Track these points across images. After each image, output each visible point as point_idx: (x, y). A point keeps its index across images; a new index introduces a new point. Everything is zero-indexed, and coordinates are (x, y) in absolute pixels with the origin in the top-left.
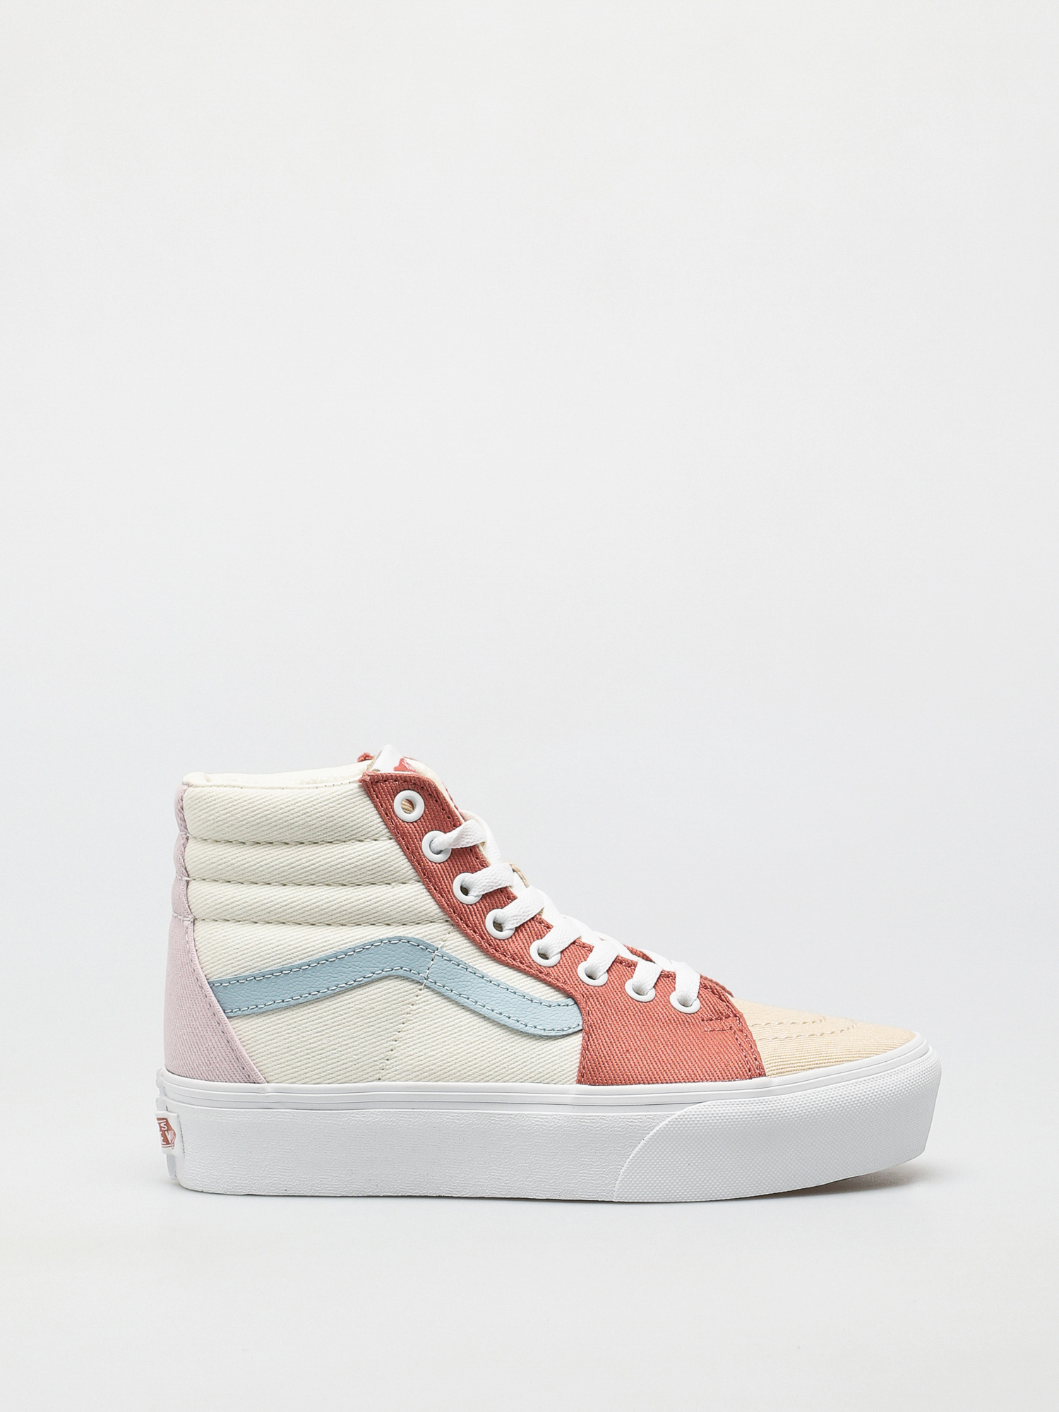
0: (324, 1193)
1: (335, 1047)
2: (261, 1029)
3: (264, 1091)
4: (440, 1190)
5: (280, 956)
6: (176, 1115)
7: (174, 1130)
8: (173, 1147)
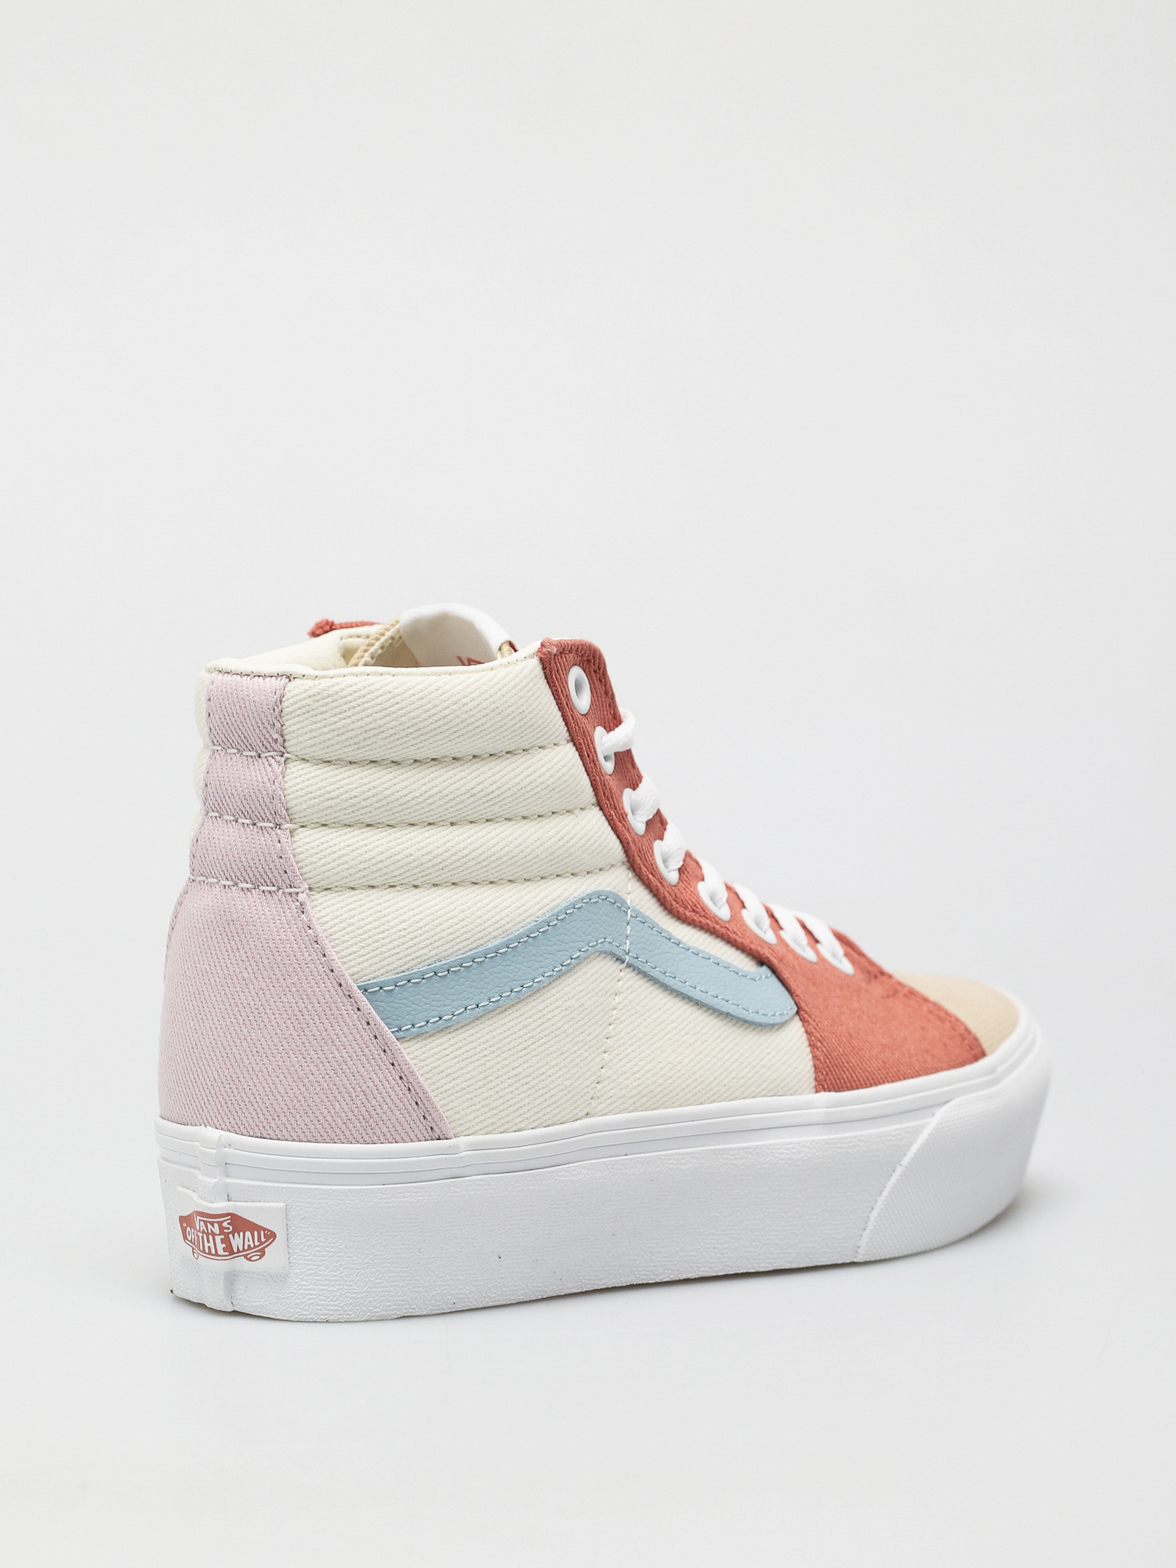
0: (499, 1300)
1: (543, 1070)
2: (446, 1052)
3: (455, 1150)
4: (635, 1276)
5: (467, 936)
6: (282, 1205)
7: (269, 1230)
8: (258, 1257)
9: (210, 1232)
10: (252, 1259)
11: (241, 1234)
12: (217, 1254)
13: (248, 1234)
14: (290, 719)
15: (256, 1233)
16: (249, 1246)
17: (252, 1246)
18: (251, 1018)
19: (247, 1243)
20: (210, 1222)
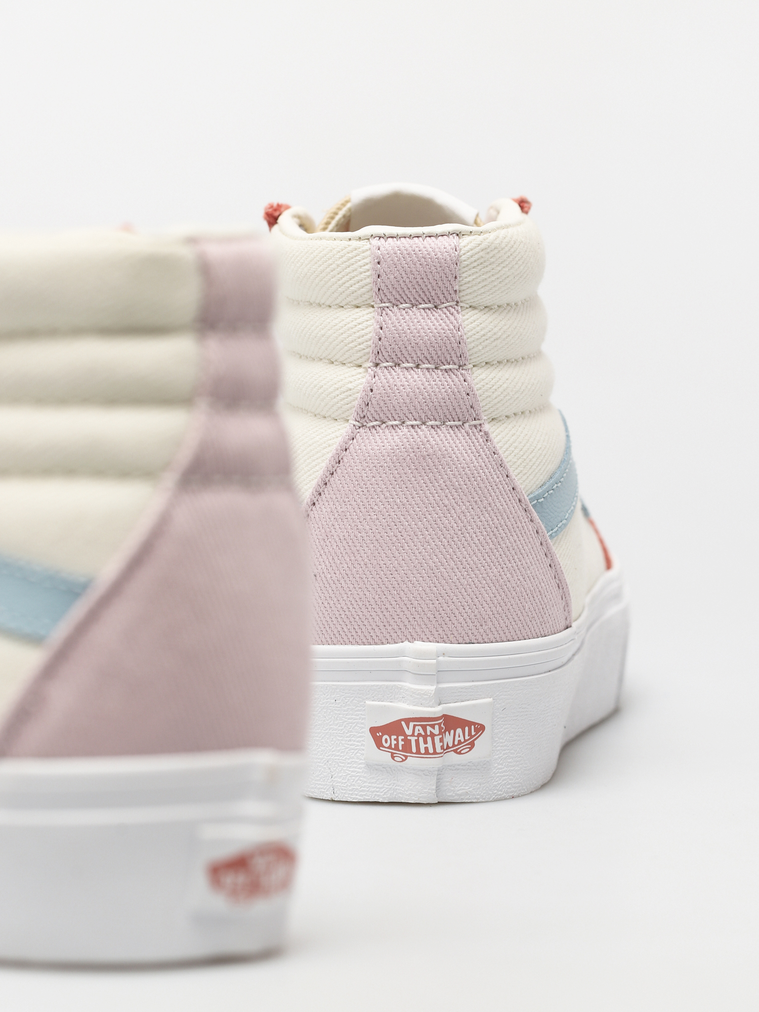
6: (490, 700)
7: (479, 724)
8: (469, 749)
9: (429, 733)
10: (462, 752)
11: (452, 732)
12: (435, 753)
13: (459, 731)
14: (466, 271)
15: (467, 729)
16: (459, 741)
17: (463, 740)
18: (455, 539)
19: (457, 739)
20: (430, 725)
